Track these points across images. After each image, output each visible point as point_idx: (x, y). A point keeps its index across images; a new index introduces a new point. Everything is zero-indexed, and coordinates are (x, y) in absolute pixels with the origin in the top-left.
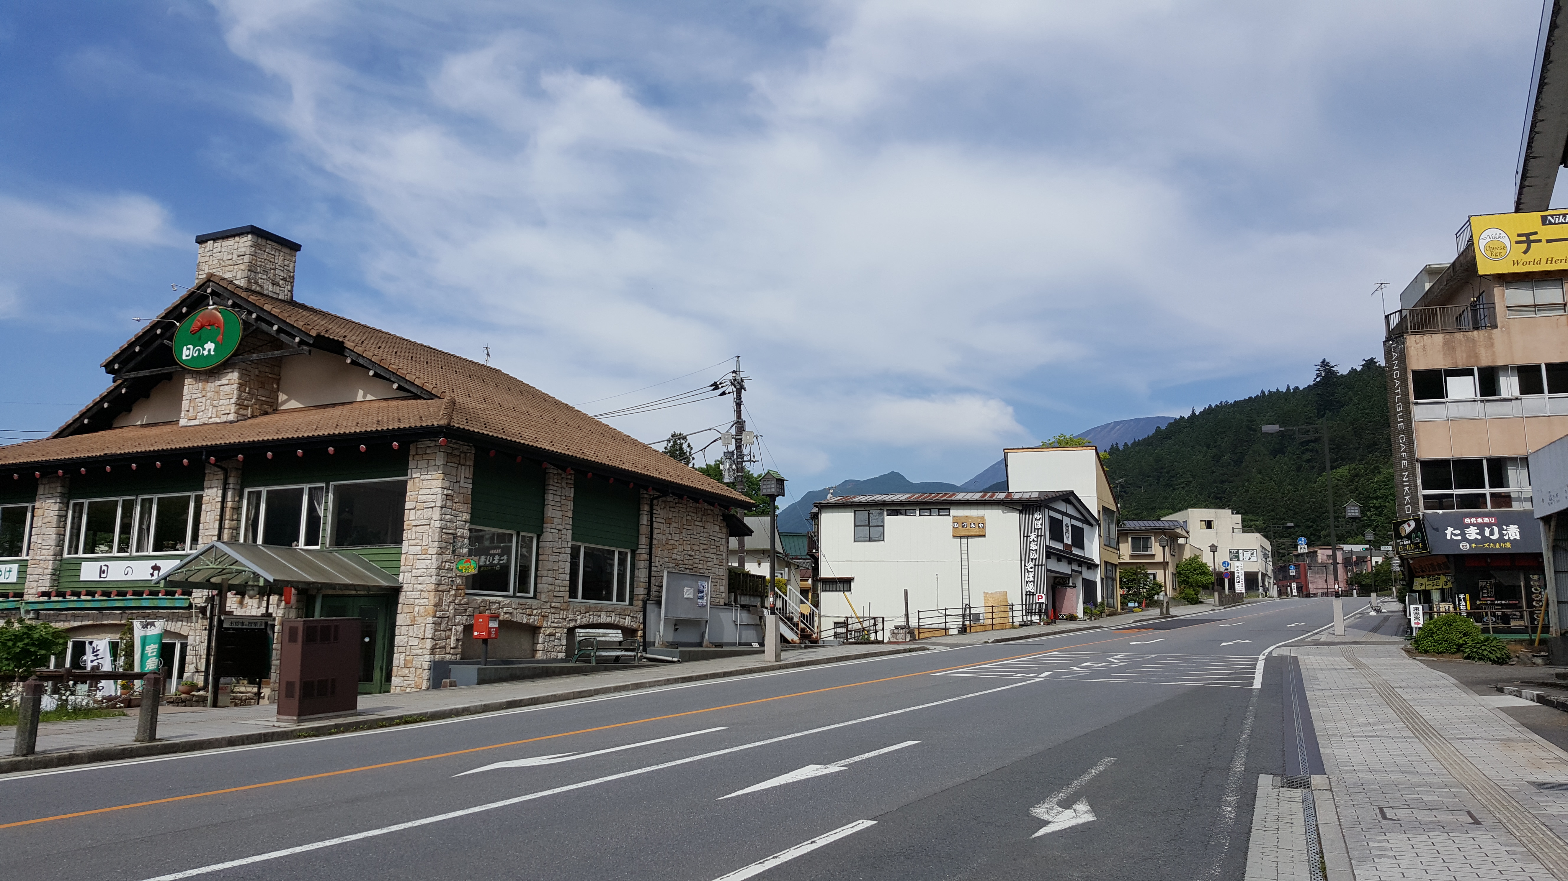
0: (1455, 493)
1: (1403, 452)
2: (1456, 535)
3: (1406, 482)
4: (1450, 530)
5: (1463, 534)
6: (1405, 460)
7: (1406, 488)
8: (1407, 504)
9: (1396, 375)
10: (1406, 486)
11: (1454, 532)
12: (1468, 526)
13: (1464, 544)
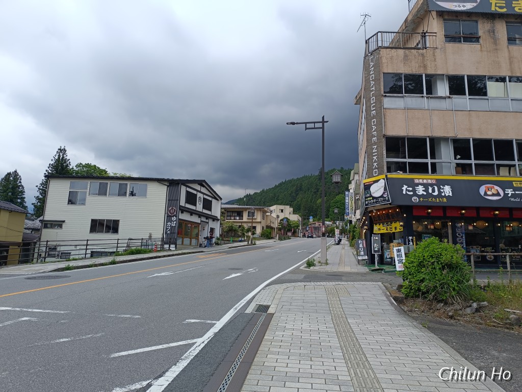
0: (408, 161)
1: (374, 131)
2: (409, 191)
3: (375, 153)
4: (405, 187)
5: (414, 191)
6: (375, 137)
7: (375, 157)
8: (376, 168)
9: (372, 77)
10: (375, 156)
11: (408, 189)
12: (418, 185)
13: (415, 198)
